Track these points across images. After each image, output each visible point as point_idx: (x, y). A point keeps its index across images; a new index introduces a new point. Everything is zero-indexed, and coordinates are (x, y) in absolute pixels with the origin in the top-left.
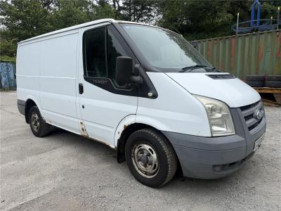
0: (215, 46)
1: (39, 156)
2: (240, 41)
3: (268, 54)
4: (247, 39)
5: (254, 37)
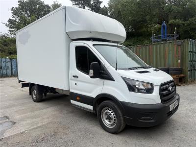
0: (141, 50)
1: (41, 111)
2: (154, 47)
3: (171, 55)
4: (158, 46)
5: (162, 45)
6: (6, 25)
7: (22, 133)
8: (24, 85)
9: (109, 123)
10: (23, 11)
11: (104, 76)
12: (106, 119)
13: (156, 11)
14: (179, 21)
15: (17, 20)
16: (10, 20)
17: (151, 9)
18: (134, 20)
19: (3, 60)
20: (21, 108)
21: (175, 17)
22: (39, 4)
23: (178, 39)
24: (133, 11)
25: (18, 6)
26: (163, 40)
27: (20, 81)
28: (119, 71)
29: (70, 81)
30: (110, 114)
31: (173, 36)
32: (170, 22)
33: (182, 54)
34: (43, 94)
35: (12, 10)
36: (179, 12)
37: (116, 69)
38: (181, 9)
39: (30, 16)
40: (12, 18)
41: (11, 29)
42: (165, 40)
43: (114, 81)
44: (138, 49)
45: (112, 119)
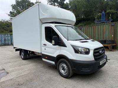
0: (88, 29)
2: (97, 27)
3: (107, 32)
4: (99, 26)
5: (102, 26)
6: (9, 15)
7: (11, 79)
8: (17, 50)
9: (64, 72)
10: (18, 7)
11: (61, 44)
12: (62, 70)
13: (98, 5)
14: (113, 11)
15: (15, 12)
16: (11, 12)
17: (96, 4)
18: (85, 11)
19: (6, 35)
20: (13, 64)
21: (111, 8)
22: (27, 2)
23: (112, 22)
24: (84, 5)
25: (15, 4)
26: (102, 23)
27: (14, 48)
28: (69, 41)
29: (42, 47)
30: (64, 67)
31: (109, 20)
32: (107, 11)
33: (114, 31)
34: (28, 55)
35: (12, 6)
36: (113, 5)
37: (68, 40)
38: (114, 3)
39: (22, 9)
40: (12, 11)
41: (11, 17)
42: (104, 23)
43: (66, 47)
44: (86, 28)
45: (65, 69)
